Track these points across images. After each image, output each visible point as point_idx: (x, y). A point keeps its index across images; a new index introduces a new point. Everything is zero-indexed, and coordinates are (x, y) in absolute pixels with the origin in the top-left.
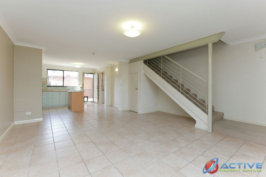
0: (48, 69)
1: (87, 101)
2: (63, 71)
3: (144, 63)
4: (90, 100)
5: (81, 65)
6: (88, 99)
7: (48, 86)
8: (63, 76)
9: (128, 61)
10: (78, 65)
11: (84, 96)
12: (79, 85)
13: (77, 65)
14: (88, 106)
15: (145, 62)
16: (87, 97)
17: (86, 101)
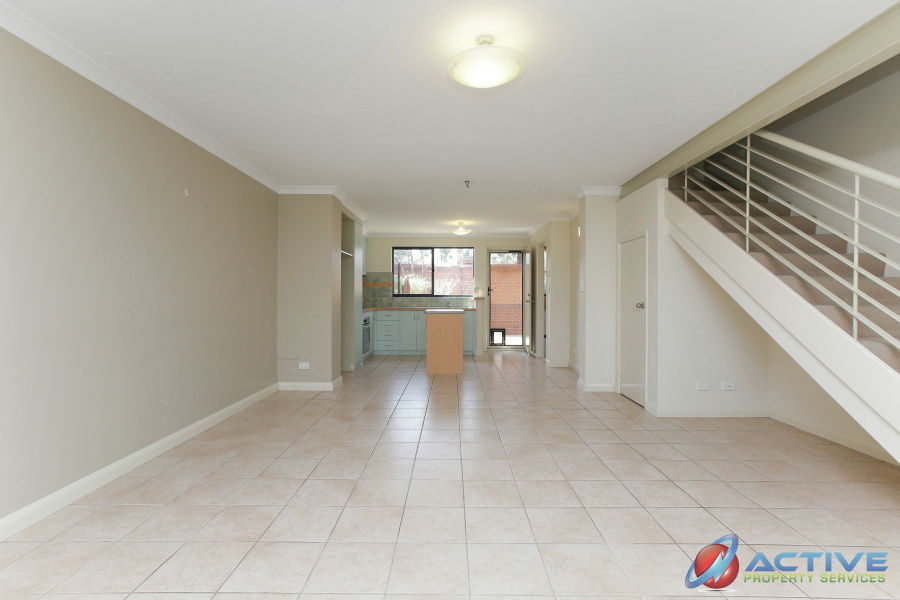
0: (394, 248)
1: (503, 344)
2: (432, 249)
3: (671, 188)
4: (514, 340)
5: (466, 227)
6: (507, 338)
7: (395, 296)
8: (431, 263)
9: (616, 191)
10: (461, 227)
11: (494, 326)
12: (477, 289)
13: (458, 228)
14: (505, 359)
15: (676, 184)
16: (504, 332)
17: (500, 345)
